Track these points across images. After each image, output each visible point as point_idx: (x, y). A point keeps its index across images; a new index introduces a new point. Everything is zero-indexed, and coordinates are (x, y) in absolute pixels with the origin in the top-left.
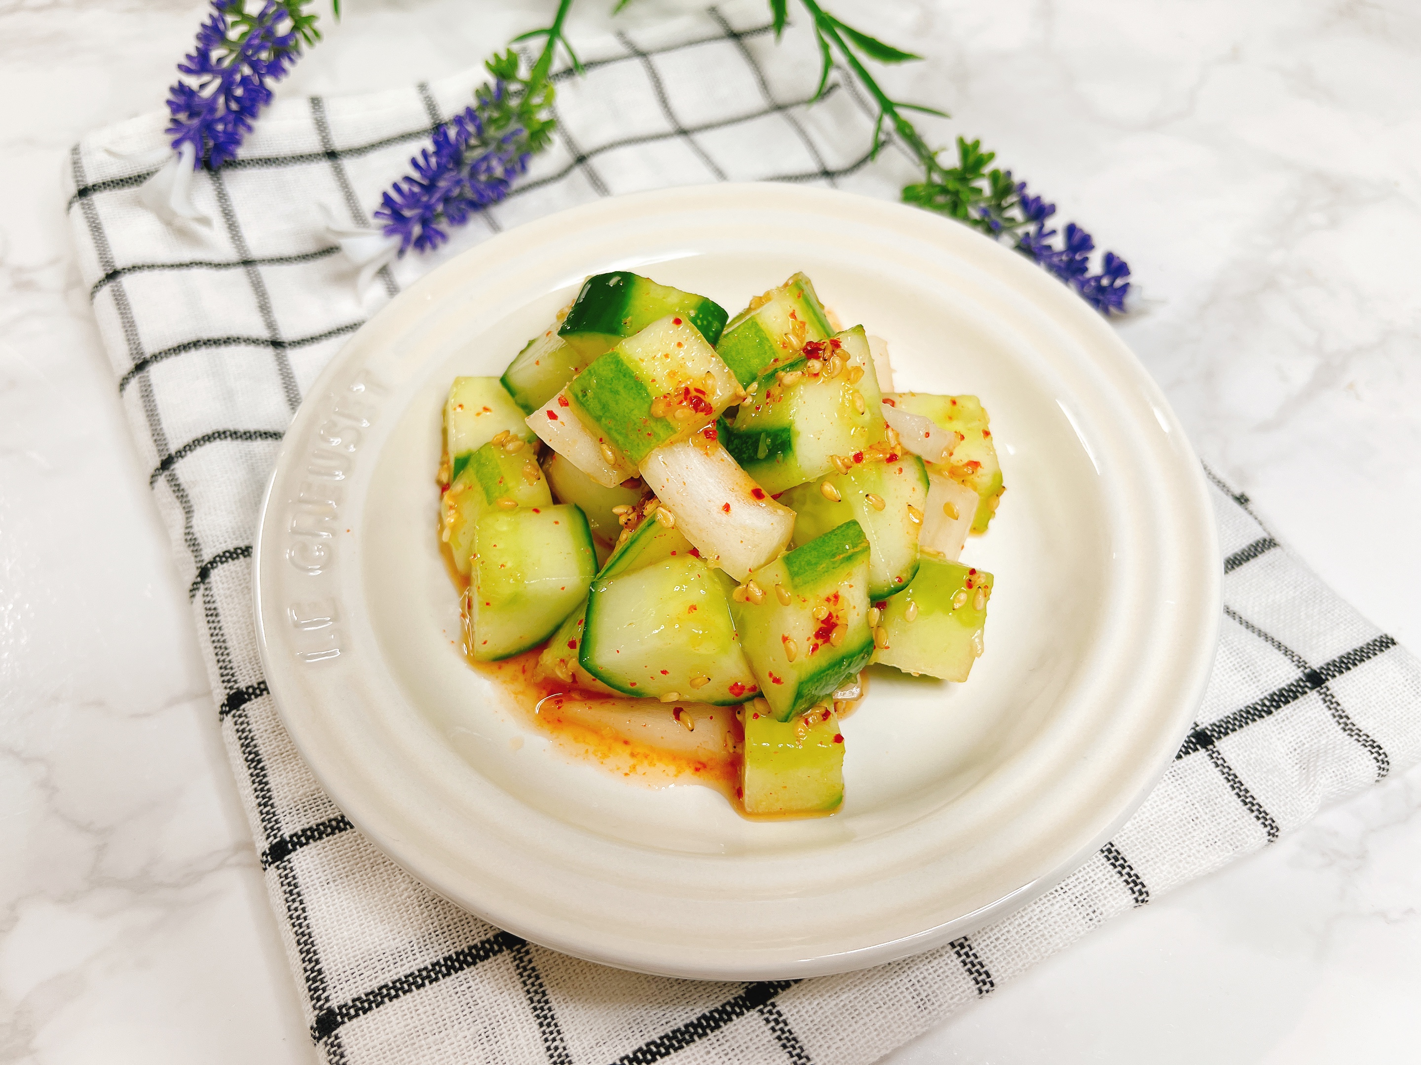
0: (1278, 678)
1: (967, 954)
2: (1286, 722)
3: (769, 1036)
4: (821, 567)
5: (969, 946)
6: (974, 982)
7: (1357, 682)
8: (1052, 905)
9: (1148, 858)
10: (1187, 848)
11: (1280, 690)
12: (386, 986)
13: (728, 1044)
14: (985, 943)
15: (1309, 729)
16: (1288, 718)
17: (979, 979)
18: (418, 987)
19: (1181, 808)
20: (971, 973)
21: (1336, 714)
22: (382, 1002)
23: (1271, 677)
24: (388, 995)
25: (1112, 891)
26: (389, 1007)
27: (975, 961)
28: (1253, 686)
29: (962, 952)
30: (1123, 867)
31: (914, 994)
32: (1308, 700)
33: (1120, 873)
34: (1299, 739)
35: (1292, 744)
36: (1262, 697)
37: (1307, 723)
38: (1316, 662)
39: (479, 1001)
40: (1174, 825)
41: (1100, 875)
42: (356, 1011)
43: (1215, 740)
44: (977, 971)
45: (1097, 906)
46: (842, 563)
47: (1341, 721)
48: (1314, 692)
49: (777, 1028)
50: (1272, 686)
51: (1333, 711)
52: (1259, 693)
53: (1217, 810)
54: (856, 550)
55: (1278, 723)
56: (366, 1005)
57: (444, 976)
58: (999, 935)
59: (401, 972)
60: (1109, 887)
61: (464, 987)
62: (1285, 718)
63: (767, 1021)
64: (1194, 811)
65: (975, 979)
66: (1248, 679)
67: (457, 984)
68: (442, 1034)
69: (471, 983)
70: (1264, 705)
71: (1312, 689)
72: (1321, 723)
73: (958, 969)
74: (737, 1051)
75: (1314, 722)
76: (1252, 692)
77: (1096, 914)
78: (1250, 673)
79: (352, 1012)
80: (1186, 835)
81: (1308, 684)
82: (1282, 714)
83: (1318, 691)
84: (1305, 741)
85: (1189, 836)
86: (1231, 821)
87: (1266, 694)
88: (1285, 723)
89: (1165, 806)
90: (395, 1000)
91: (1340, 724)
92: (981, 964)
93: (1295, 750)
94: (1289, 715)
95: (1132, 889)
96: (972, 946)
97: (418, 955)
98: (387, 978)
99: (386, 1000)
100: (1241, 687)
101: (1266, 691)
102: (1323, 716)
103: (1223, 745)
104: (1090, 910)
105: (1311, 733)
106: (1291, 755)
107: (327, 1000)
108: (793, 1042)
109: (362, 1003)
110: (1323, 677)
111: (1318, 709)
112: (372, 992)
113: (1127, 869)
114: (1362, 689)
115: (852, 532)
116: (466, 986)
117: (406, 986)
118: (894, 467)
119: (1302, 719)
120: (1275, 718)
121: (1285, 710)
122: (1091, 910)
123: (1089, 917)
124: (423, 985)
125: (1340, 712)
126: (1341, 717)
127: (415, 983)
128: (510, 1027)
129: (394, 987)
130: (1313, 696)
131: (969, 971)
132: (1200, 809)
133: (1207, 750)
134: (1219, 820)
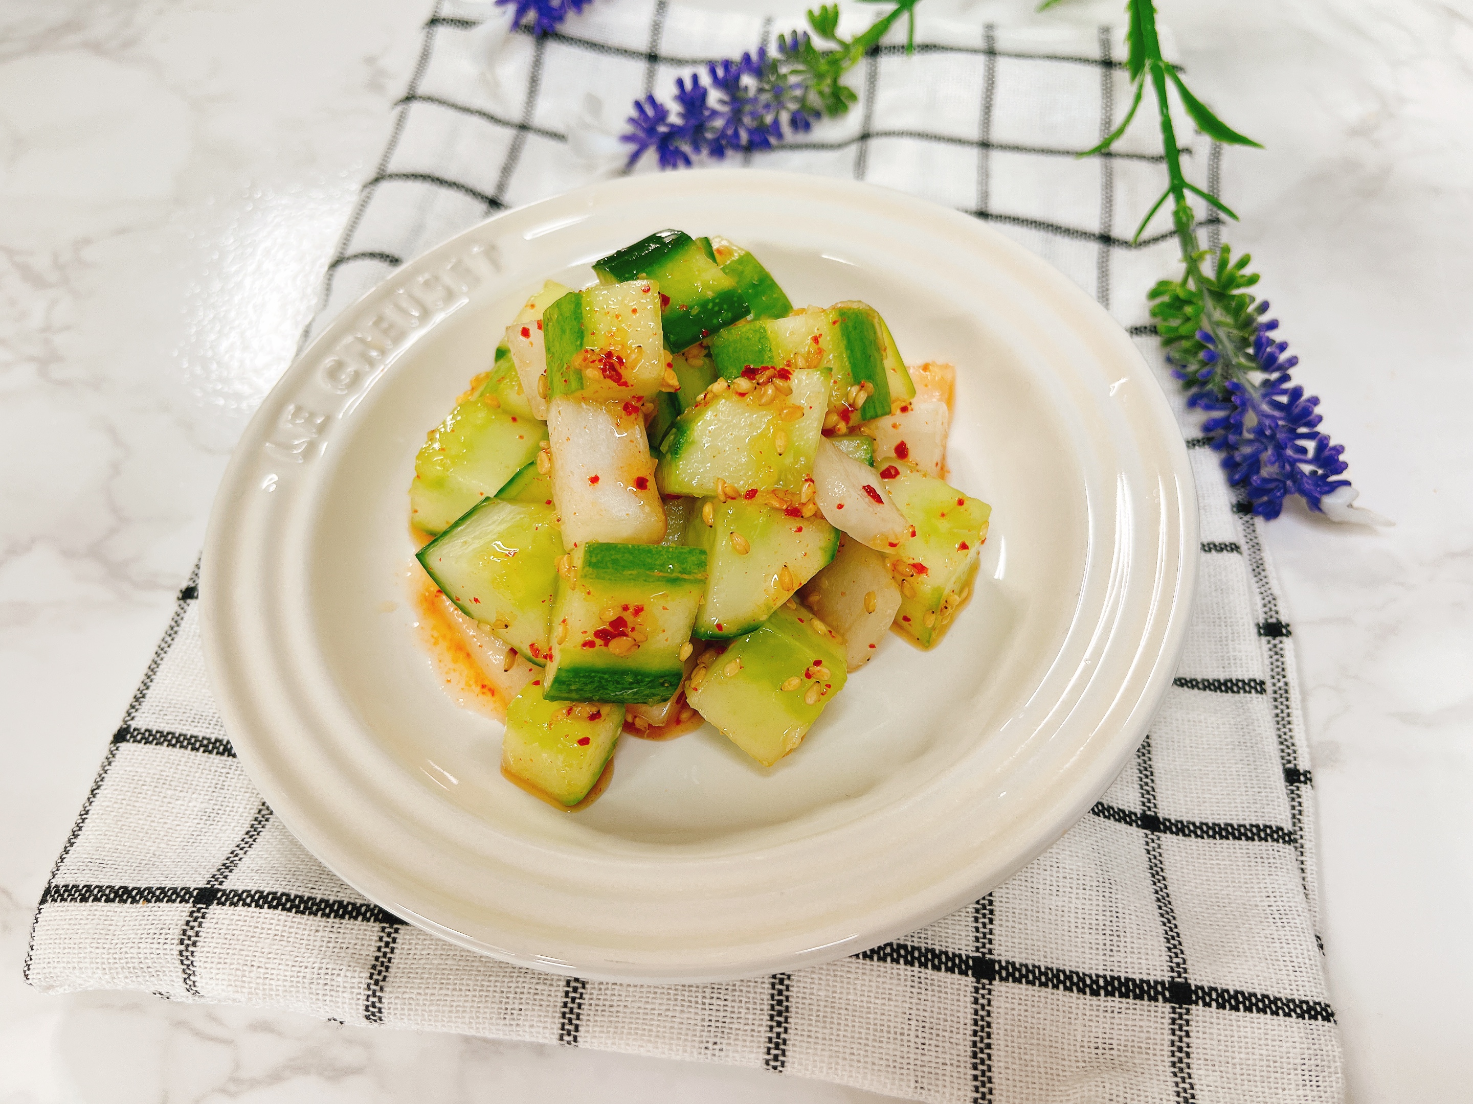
0: (1136, 966)
1: (573, 1000)
2: (1108, 1015)
3: (372, 952)
4: (629, 572)
5: (582, 994)
6: (560, 1026)
7: (1234, 1028)
8: (682, 1011)
9: (812, 1034)
10: (862, 1053)
11: (1128, 980)
12: (173, 734)
13: (337, 935)
14: (598, 1002)
15: (1130, 1038)
16: (1113, 1012)
17: (567, 1027)
18: (193, 749)
19: (893, 1014)
20: (564, 1017)
21: (1177, 1044)
22: (161, 744)
23: (1129, 960)
24: (170, 741)
25: (749, 1038)
26: (164, 749)
27: (576, 1010)
28: (1101, 958)
29: (571, 995)
30: (779, 1024)
31: (504, 1000)
32: (1153, 1009)
33: (771, 1027)
34: (1111, 1041)
35: (1097, 1040)
36: (1101, 973)
37: (1133, 1030)
38: (1198, 976)
39: (226, 788)
40: (870, 1024)
41: (750, 1016)
42: (142, 739)
43: (997, 977)
44: (570, 1020)
45: (722, 1040)
46: (658, 580)
47: (1177, 1054)
48: (1168, 1005)
49: (383, 950)
50: (1123, 970)
51: (1176, 1038)
52: (1102, 967)
53: (933, 1042)
54: (686, 576)
55: (1098, 1010)
56: (151, 738)
57: (217, 753)
58: (615, 1004)
59: (190, 731)
60: (749, 1033)
61: (224, 771)
62: (1109, 1010)
63: (381, 939)
64: (906, 1027)
65: (563, 1024)
66: (1101, 947)
67: (221, 765)
68: (181, 794)
69: (231, 771)
70: (1097, 982)
71: (1166, 1000)
72: (1151, 1041)
73: (555, 1006)
74: (338, 945)
75: (1144, 1035)
76: (1094, 962)
77: (715, 1047)
78: (1108, 943)
79: (139, 737)
80: (875, 1040)
81: (1167, 994)
82: (1109, 1004)
83: (1173, 1008)
84: (1115, 1046)
85: (877, 1044)
86: (941, 1061)
87: (1108, 973)
88: (1106, 1014)
89: (877, 1001)
90: (170, 747)
91: (1173, 1056)
92: (578, 1015)
93: (1097, 1048)
94: (1117, 1010)
95: (769, 1049)
96: (584, 996)
97: (211, 726)
98: (178, 729)
99: (166, 743)
100: (1087, 951)
101: (1112, 970)
102: (1159, 1037)
103: (1003, 989)
104: (712, 1040)
105: (1129, 1044)
106: (1086, 1050)
107: (133, 719)
108: (383, 969)
109: (150, 735)
110: (1194, 997)
111: (1159, 1026)
112: (161, 732)
113: (781, 1030)
114: (1235, 1039)
115: (694, 558)
116: (227, 770)
117: (185, 743)
118: (794, 523)
119: (1130, 1023)
120: (1098, 1003)
121: (1116, 1002)
122: (715, 1040)
123: (706, 1045)
124: (197, 750)
125: (1183, 1045)
126: (1180, 1049)
127: (193, 744)
128: (229, 820)
129: (177, 739)
130: (1164, 1009)
131: (564, 1014)
132: (913, 1028)
133: (978, 982)
134: (926, 1052)
